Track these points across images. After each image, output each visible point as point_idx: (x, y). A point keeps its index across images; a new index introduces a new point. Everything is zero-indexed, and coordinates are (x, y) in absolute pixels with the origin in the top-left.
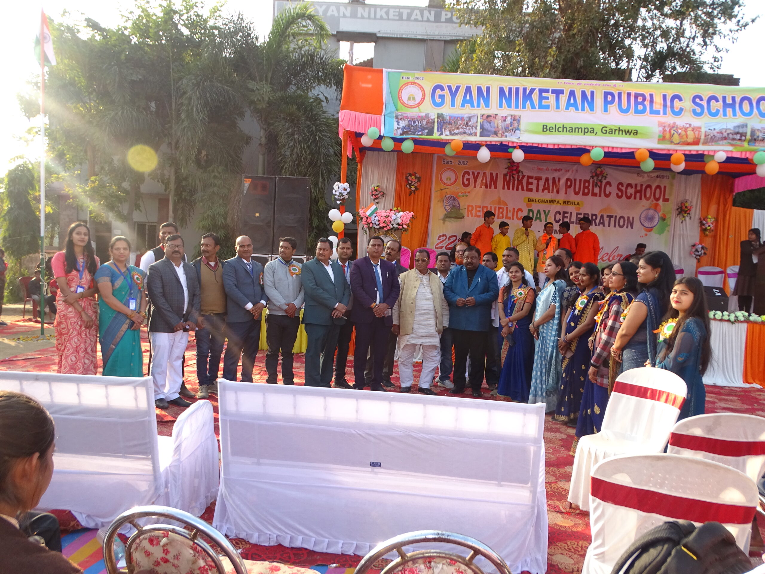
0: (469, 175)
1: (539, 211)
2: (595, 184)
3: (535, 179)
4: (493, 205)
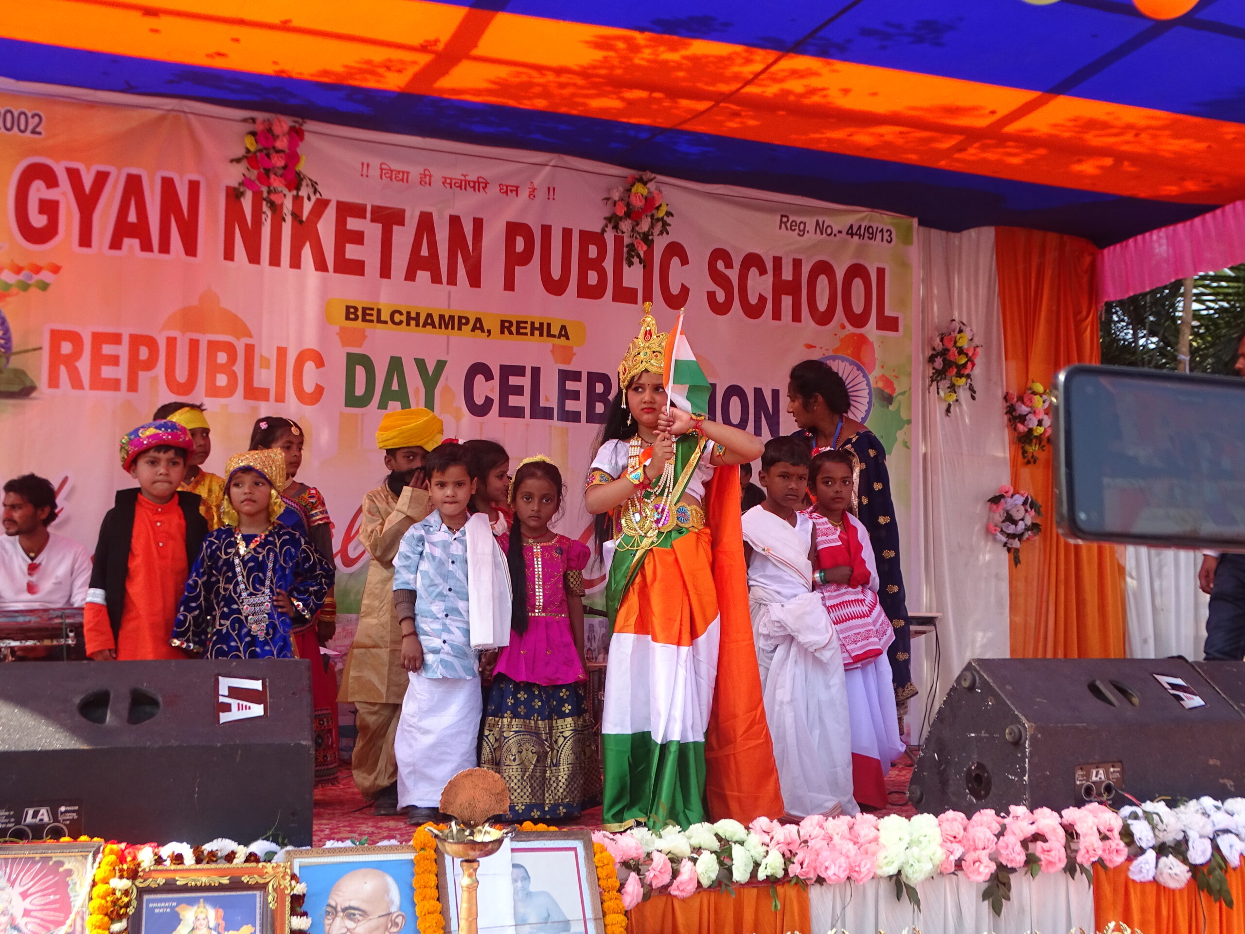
2: (625, 250)
3: (372, 220)
4: (183, 333)
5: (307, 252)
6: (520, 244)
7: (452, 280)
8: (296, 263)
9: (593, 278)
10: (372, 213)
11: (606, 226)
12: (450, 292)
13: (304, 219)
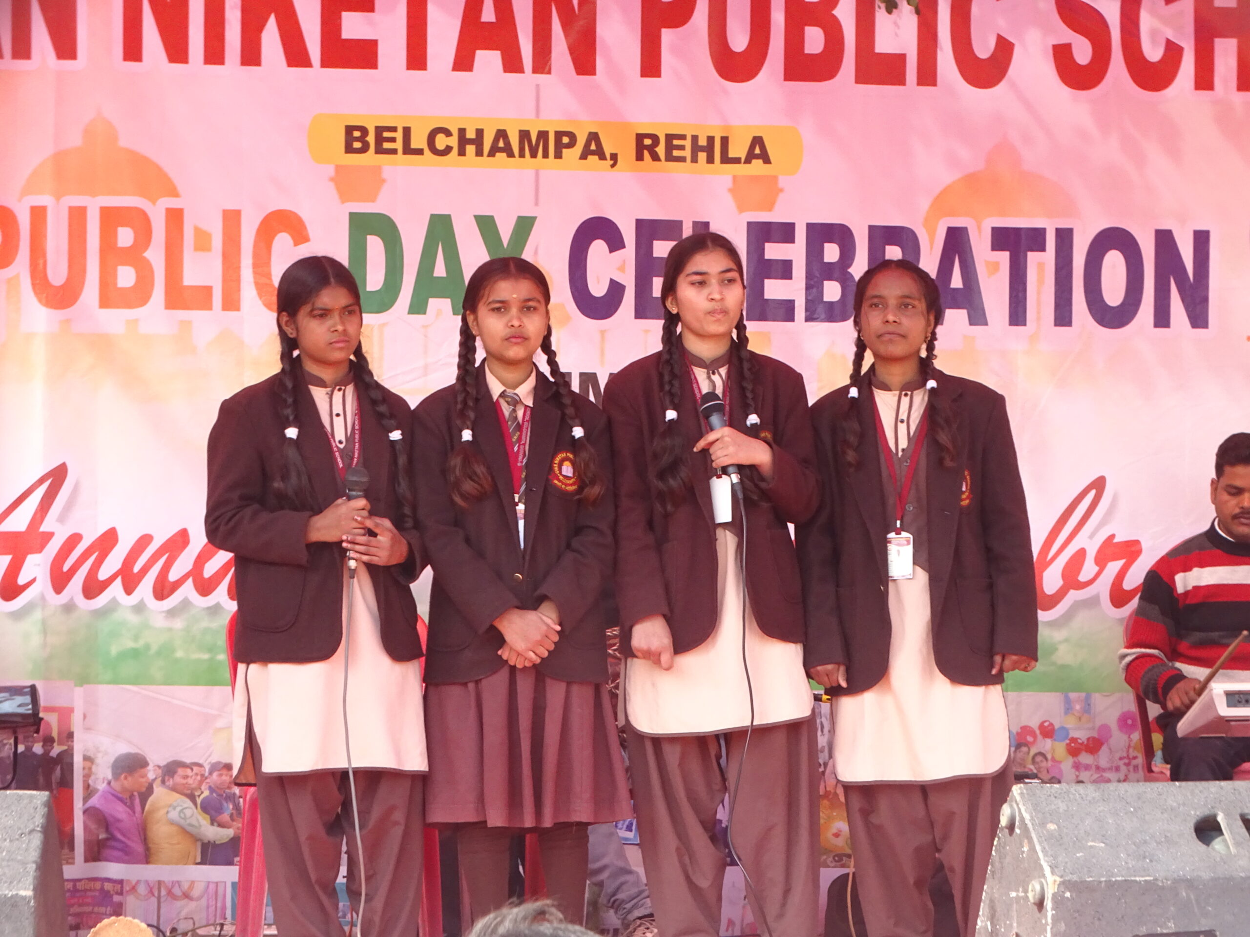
1: (441, 229)
4: (58, 198)
5: (271, 35)
7: (542, 64)
8: (251, 55)
9: (814, 40)
12: (538, 86)
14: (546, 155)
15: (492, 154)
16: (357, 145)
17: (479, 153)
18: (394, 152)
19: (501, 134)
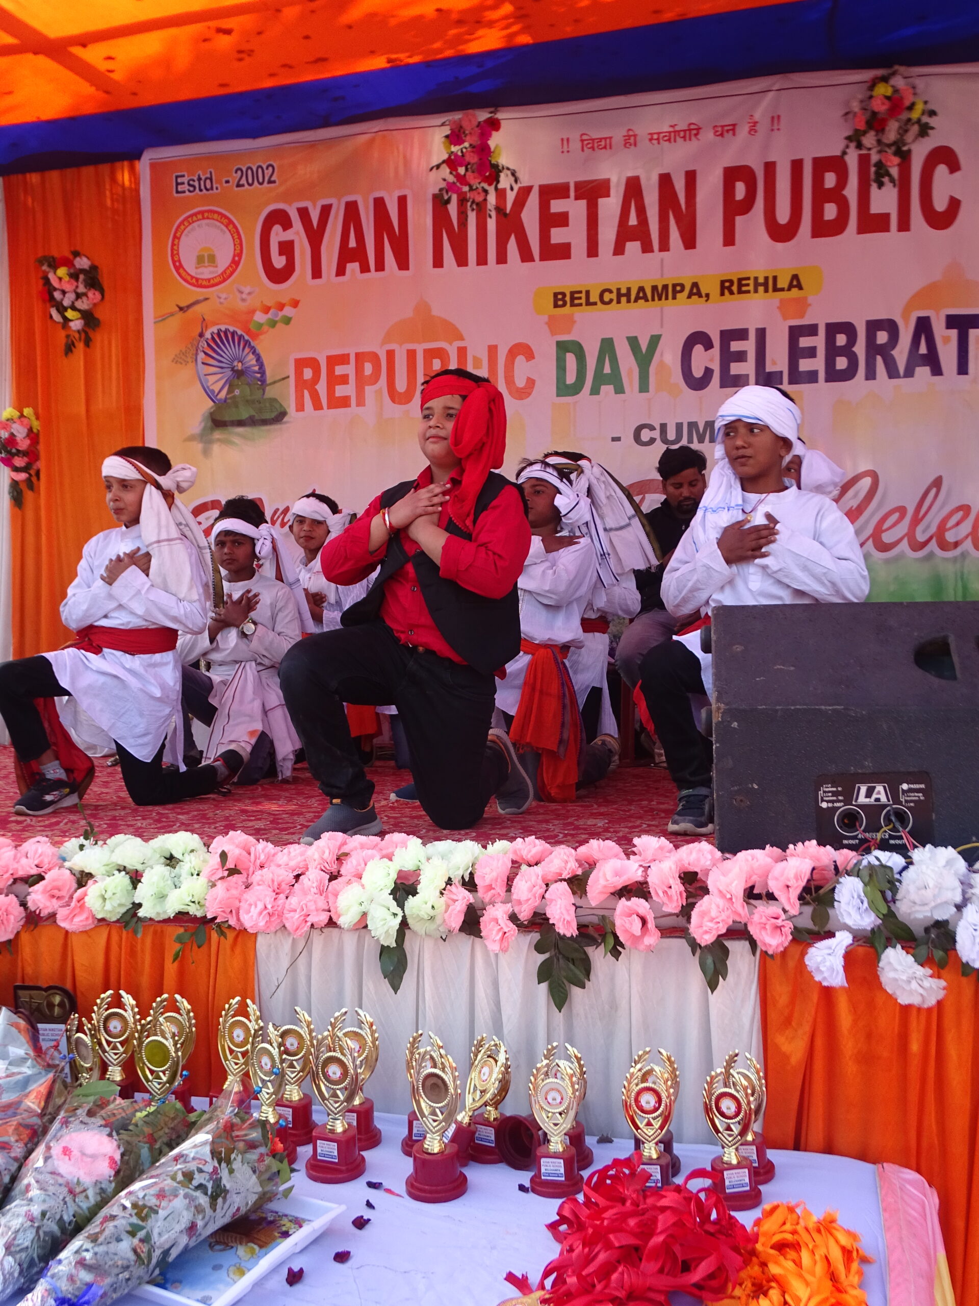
0: (287, 224)
1: (607, 346)
2: (873, 169)
3: (577, 198)
4: (401, 346)
5: (512, 246)
6: (740, 190)
7: (664, 246)
8: (502, 259)
9: (830, 211)
10: (576, 190)
11: (847, 147)
12: (662, 260)
13: (508, 211)
14: (667, 298)
15: (636, 301)
16: (560, 303)
17: (629, 301)
18: (581, 305)
19: (641, 289)
